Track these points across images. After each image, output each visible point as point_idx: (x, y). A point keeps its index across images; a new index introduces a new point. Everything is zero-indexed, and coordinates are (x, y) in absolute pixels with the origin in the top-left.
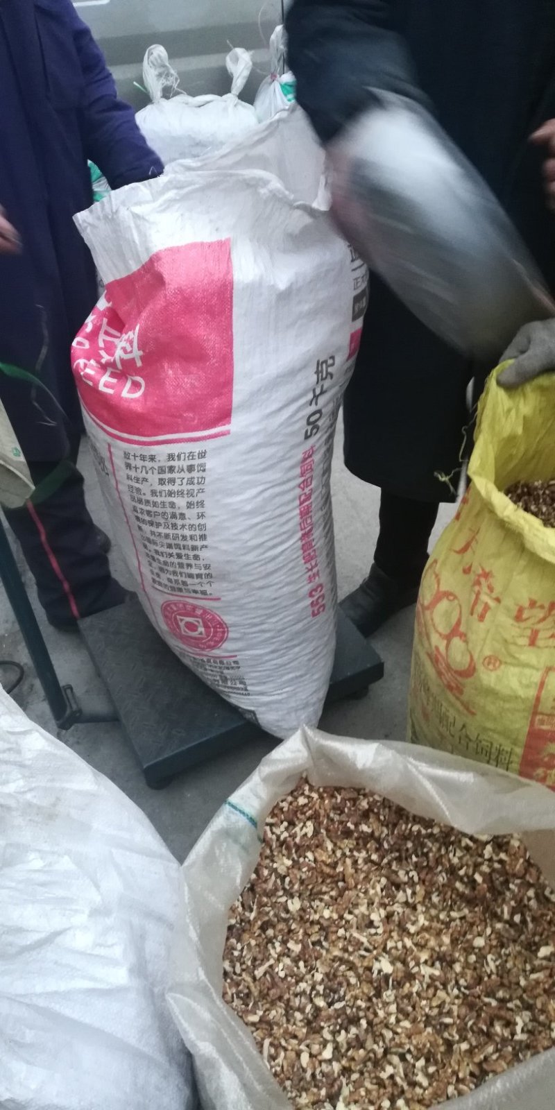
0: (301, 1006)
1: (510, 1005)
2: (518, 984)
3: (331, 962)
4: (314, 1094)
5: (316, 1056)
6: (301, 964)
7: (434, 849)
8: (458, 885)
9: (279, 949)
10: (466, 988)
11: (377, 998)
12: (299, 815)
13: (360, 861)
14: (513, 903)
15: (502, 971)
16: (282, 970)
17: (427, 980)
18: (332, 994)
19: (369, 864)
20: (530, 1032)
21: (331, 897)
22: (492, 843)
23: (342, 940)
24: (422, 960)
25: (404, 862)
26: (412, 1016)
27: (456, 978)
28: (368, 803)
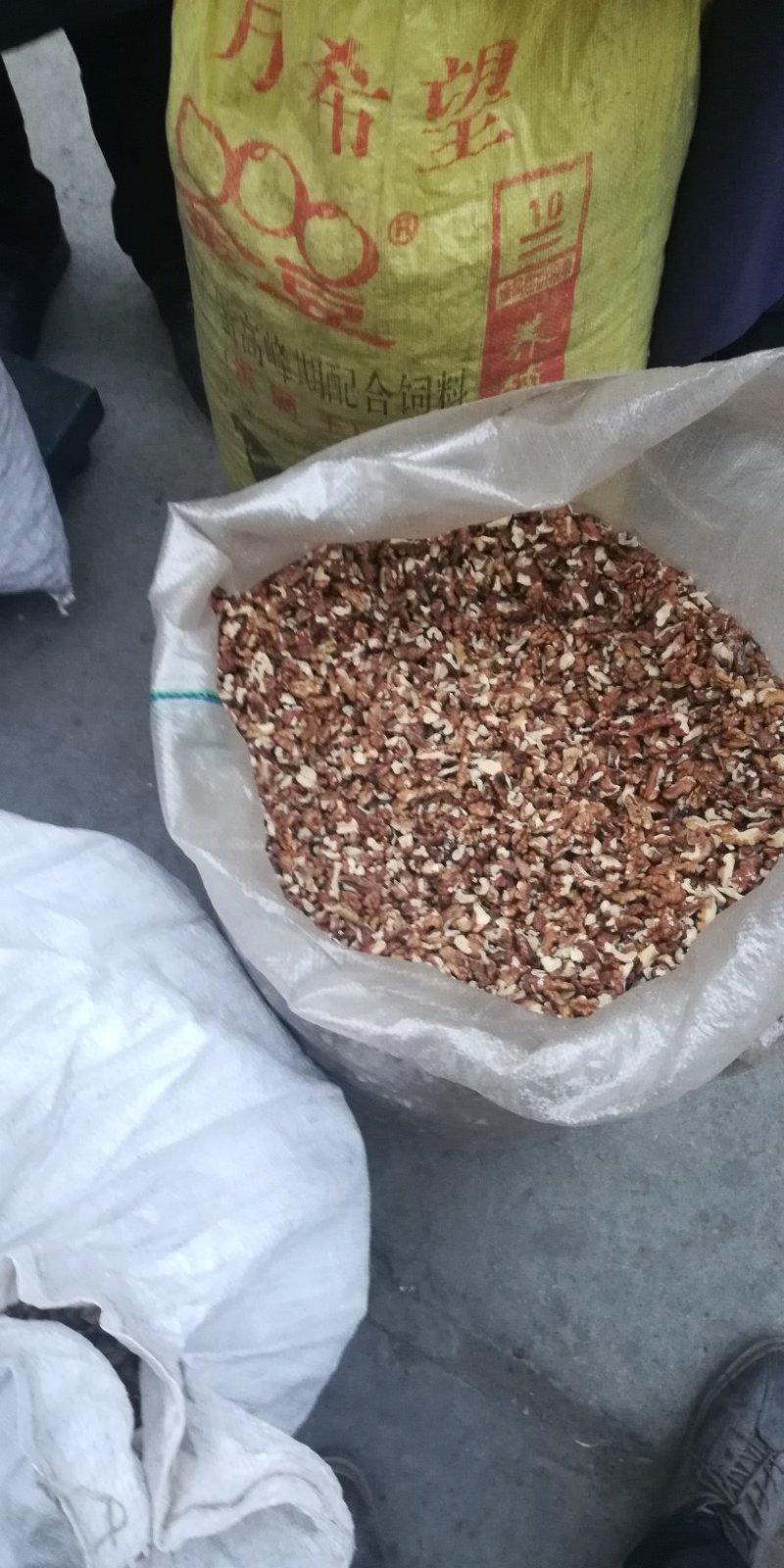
0: (410, 889)
1: (653, 707)
2: (646, 677)
3: (408, 812)
4: (509, 973)
5: (471, 932)
6: (371, 842)
7: (448, 579)
8: (501, 607)
9: (334, 845)
10: (584, 726)
11: (500, 812)
12: (241, 653)
13: (357, 662)
14: (584, 584)
15: (618, 677)
16: (357, 867)
17: (542, 748)
18: (441, 848)
19: (371, 657)
20: (702, 720)
21: (347, 734)
22: (515, 521)
23: (404, 775)
24: (523, 728)
25: (411, 625)
26: (556, 802)
27: (568, 722)
28: (326, 573)
